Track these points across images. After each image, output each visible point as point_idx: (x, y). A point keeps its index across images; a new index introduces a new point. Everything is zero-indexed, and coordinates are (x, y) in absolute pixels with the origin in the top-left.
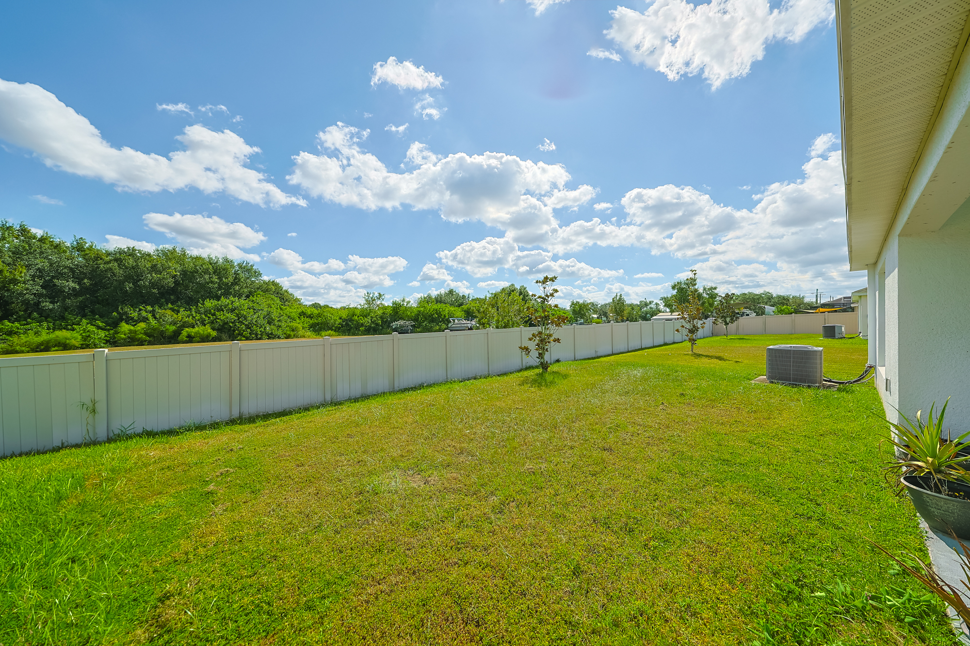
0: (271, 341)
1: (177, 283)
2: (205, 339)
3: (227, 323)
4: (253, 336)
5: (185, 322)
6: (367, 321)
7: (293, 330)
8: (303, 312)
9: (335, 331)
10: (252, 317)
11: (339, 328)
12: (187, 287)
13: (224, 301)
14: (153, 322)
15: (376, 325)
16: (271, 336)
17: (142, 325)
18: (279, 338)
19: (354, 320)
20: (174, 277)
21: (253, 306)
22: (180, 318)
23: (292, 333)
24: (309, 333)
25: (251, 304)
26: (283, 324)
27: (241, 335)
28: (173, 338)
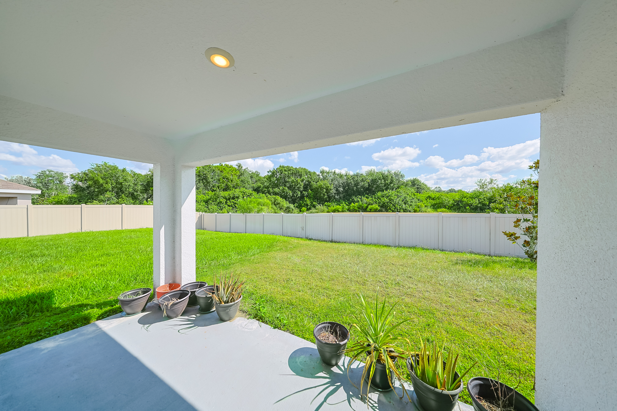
0: (405, 213)
1: (369, 185)
2: (376, 211)
3: (384, 203)
4: (396, 210)
5: (370, 203)
6: (475, 202)
7: (419, 207)
8: (429, 196)
9: (448, 209)
10: (396, 200)
11: (452, 207)
12: (373, 187)
13: (385, 192)
14: (360, 203)
15: (483, 205)
16: (405, 211)
17: (357, 204)
18: (410, 211)
19: (463, 202)
20: (368, 183)
21: (397, 194)
22: (368, 201)
23: (418, 209)
24: (429, 210)
25: (397, 193)
26: (413, 204)
27: (390, 209)
28: (365, 210)
